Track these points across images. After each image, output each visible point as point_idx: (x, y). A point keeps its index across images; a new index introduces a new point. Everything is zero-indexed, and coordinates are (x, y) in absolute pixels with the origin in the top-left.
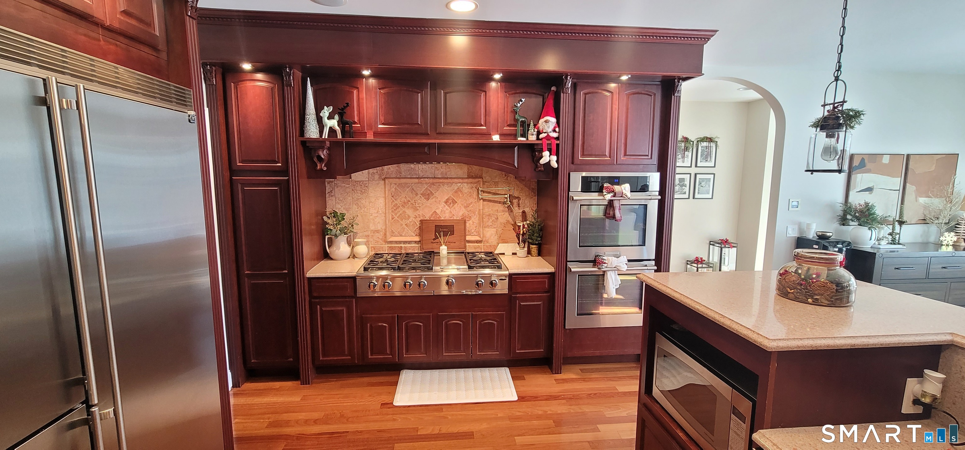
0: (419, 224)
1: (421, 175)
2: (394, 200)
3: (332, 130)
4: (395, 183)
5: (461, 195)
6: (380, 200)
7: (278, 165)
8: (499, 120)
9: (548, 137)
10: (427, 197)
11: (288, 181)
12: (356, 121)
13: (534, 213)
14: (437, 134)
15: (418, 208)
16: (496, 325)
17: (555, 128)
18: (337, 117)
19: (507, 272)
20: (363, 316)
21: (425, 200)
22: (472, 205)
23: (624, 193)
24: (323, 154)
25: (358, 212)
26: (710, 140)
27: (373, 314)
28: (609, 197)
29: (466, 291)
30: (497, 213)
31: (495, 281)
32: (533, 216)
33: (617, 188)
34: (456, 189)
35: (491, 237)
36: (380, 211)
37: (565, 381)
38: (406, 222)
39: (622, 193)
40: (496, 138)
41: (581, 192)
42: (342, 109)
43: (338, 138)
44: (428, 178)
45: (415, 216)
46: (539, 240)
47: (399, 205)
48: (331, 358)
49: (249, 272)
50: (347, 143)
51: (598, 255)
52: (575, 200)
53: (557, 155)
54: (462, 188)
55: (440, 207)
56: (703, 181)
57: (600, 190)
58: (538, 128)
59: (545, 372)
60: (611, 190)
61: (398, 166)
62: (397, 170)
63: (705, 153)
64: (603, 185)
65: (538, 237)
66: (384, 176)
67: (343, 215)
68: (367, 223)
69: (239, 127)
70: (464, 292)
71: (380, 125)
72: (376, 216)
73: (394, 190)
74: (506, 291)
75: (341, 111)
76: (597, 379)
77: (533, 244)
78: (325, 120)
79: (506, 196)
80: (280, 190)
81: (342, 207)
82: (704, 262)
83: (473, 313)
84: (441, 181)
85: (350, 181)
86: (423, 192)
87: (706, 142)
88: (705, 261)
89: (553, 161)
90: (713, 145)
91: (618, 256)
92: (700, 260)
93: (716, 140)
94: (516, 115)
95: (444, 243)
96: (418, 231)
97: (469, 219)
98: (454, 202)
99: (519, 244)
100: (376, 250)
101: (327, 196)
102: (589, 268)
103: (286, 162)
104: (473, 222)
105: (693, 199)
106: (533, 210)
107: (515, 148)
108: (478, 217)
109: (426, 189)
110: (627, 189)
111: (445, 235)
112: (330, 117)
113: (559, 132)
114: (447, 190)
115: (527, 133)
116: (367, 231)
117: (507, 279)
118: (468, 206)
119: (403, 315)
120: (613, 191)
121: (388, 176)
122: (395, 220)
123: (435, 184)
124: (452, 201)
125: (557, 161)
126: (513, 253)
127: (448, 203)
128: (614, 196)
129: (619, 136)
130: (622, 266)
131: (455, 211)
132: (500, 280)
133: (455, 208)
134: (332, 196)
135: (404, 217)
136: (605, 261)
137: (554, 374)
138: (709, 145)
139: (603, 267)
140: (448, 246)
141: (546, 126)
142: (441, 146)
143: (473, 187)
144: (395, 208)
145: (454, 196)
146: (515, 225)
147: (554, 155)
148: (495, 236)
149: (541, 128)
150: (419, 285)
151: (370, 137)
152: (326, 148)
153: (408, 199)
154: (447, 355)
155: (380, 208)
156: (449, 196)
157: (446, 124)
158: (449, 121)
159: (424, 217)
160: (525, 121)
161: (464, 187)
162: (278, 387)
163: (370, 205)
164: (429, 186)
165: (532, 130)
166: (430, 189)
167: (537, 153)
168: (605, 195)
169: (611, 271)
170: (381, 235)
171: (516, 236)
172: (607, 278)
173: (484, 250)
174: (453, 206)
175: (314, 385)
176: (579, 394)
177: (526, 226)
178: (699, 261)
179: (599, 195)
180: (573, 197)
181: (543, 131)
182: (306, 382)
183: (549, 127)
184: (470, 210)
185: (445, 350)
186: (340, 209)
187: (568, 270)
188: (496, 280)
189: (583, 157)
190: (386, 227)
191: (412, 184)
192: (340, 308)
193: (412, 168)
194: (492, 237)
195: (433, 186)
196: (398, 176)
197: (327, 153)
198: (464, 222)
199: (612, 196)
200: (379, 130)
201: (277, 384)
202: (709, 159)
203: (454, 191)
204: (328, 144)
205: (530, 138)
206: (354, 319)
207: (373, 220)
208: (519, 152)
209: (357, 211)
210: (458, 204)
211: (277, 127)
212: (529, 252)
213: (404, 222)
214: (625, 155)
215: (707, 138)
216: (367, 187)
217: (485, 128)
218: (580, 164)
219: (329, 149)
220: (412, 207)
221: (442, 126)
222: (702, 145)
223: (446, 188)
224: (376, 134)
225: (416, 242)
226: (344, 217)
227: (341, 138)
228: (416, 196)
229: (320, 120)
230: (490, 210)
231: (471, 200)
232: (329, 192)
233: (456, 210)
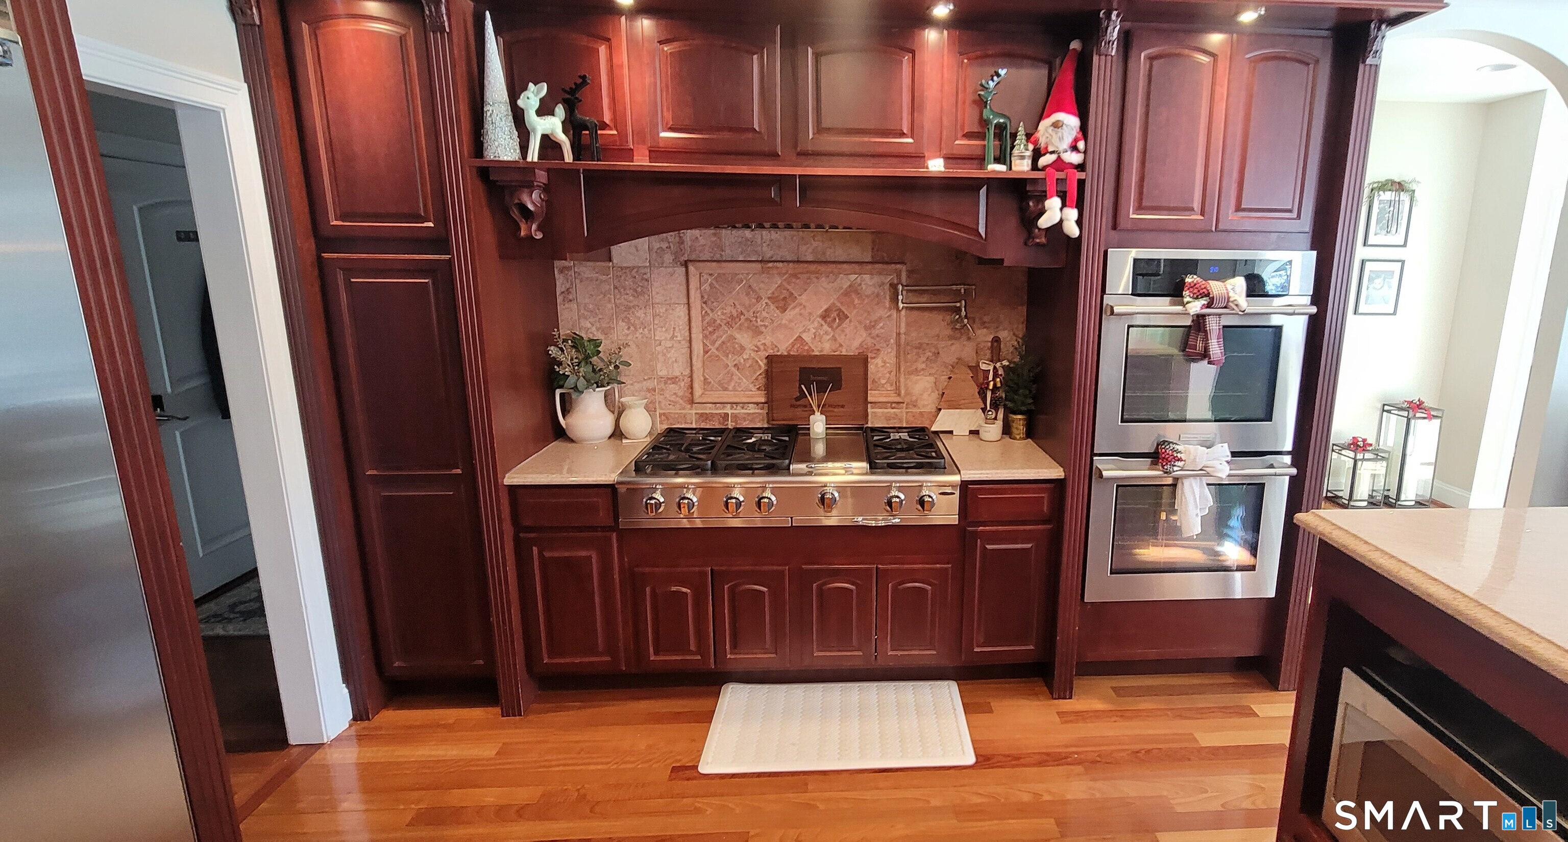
0: (765, 365)
1: (767, 257)
2: (709, 311)
3: (548, 142)
4: (711, 272)
5: (856, 301)
6: (678, 310)
7: (426, 224)
8: (945, 122)
9: (1059, 164)
10: (782, 304)
11: (450, 261)
12: (608, 122)
13: (1018, 342)
14: (799, 154)
15: (763, 329)
16: (930, 592)
17: (1076, 140)
18: (560, 110)
19: (956, 478)
20: (636, 569)
21: (778, 311)
22: (881, 325)
23: (1231, 299)
24: (532, 200)
25: (629, 338)
26: (1399, 187)
27: (657, 567)
28: (1196, 307)
29: (863, 519)
30: (936, 343)
31: (930, 496)
32: (1016, 348)
33: (1216, 287)
34: (845, 287)
35: (922, 395)
36: (679, 335)
37: (1080, 716)
38: (734, 360)
39: (1229, 298)
40: (936, 166)
41: (1132, 294)
42: (572, 92)
43: (567, 160)
44: (783, 262)
45: (756, 346)
46: (1030, 404)
47: (718, 322)
48: (568, 660)
49: (375, 472)
50: (591, 175)
51: (1164, 442)
52: (1116, 315)
53: (1080, 206)
54: (860, 284)
55: (811, 327)
56: (1378, 277)
57: (1176, 291)
58: (1035, 143)
59: (1036, 694)
60: (1201, 292)
61: (715, 234)
62: (712, 242)
63: (1387, 215)
64: (1183, 281)
65: (1025, 396)
66: (686, 255)
67: (596, 343)
68: (651, 360)
69: (329, 133)
70: (860, 520)
71: (664, 131)
72: (671, 345)
73: (708, 288)
74: (954, 519)
75: (568, 96)
76: (1149, 714)
77: (1015, 413)
78: (531, 117)
79: (958, 305)
80: (434, 284)
81: (593, 325)
82: (1370, 448)
83: (880, 566)
84: (813, 267)
85: (609, 268)
86: (773, 293)
87: (1390, 190)
88: (1371, 445)
89: (1067, 220)
90: (1405, 197)
91: (1208, 444)
92: (1361, 444)
93: (1413, 186)
94: (985, 110)
95: (819, 407)
96: (762, 381)
97: (874, 355)
98: (843, 317)
99: (984, 410)
100: (671, 421)
101: (559, 299)
102: (1141, 471)
103: (442, 220)
104: (885, 362)
105: (1355, 314)
106: (1016, 336)
107: (981, 191)
108: (895, 349)
109: (778, 287)
110: (1238, 290)
111: (821, 390)
112: (545, 110)
113: (1085, 152)
114: (825, 289)
115: (1011, 154)
116: (650, 378)
117: (957, 493)
118: (873, 326)
119: (723, 568)
120: (1208, 295)
121: (693, 257)
122: (710, 356)
123: (799, 276)
124: (838, 315)
125: (1079, 222)
126: (970, 431)
127: (829, 320)
128: (1209, 306)
129: (1226, 163)
130: (1220, 467)
131: (843, 337)
132: (942, 494)
133: (843, 331)
134: (571, 301)
135: (731, 348)
136: (1179, 455)
137: (1055, 699)
138: (1397, 199)
139: (1175, 468)
140: (828, 414)
141: (1054, 136)
142: (808, 183)
143: (883, 284)
144: (710, 329)
145: (842, 303)
146: (975, 369)
147: (1072, 207)
148: (933, 391)
149: (1042, 142)
150: (759, 504)
151: (641, 161)
152: (537, 186)
153: (740, 308)
154: (821, 656)
155: (677, 329)
156: (829, 304)
157: (819, 130)
158: (826, 124)
159: (776, 349)
160: (1006, 126)
161: (863, 283)
162: (451, 721)
163: (656, 322)
164: (785, 280)
165: (1022, 146)
166: (789, 287)
167: (1031, 204)
168: (1188, 303)
169: (1192, 479)
170: (680, 389)
171: (979, 393)
172: (1183, 493)
173: (907, 423)
174: (839, 325)
175: (531, 717)
176: (1113, 751)
177: (1001, 372)
178: (1358, 446)
179: (1173, 304)
180: (1112, 308)
181: (1046, 148)
182: (513, 710)
183: (1061, 139)
184: (878, 336)
185: (817, 644)
186: (589, 329)
187: (1096, 474)
188: (932, 495)
189: (1138, 212)
190: (691, 370)
191: (748, 274)
192: (584, 553)
193: (747, 240)
194: (925, 396)
195: (794, 280)
196: (717, 257)
197: (541, 198)
198: (863, 360)
199: (1204, 305)
200: (661, 145)
201: (451, 714)
202: (1394, 229)
203: (842, 291)
204: (542, 176)
205: (1015, 165)
206: (616, 576)
207: (664, 355)
208: (990, 201)
209: (628, 335)
210: (850, 321)
211: (418, 137)
212: (1007, 430)
213: (730, 361)
214: (1238, 208)
215: (1393, 182)
216: (647, 280)
217: (910, 140)
218: (1133, 231)
219: (546, 189)
220: (748, 328)
221: (811, 136)
222: (1380, 198)
223: (825, 284)
224: (656, 153)
225: (757, 404)
226: (599, 349)
227: (571, 161)
228: (758, 302)
229: (518, 117)
230: (922, 334)
231: (881, 312)
232: (563, 293)
233: (846, 335)
